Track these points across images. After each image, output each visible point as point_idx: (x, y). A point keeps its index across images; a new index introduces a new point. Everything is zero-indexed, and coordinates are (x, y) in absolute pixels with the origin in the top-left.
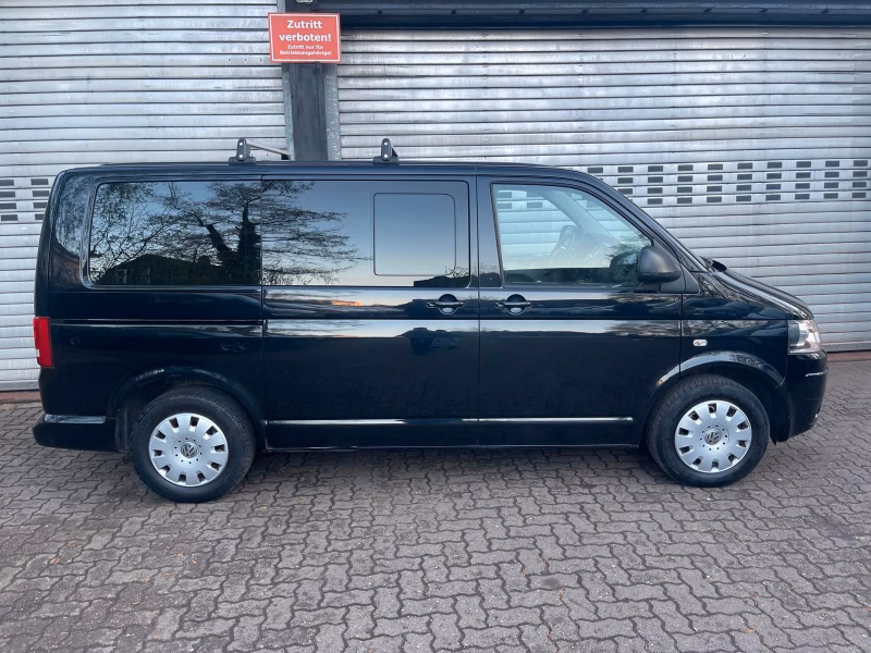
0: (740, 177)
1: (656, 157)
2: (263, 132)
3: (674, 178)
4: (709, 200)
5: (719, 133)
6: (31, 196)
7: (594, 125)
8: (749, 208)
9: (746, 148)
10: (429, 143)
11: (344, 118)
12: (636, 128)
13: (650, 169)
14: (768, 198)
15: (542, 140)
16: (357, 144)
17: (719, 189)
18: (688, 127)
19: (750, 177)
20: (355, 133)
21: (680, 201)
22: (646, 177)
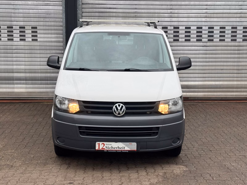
0: (232, 32)
1: (199, 24)
2: (54, 12)
3: (207, 32)
4: (220, 40)
5: (224, 15)
7: (176, 11)
8: (236, 44)
9: (234, 21)
10: (114, 16)
11: (84, 6)
12: (192, 13)
13: (197, 28)
14: (243, 40)
15: (156, 16)
16: (88, 16)
17: (224, 36)
18: (212, 13)
19: (236, 32)
20: (87, 12)
21: (209, 40)
22: (196, 31)
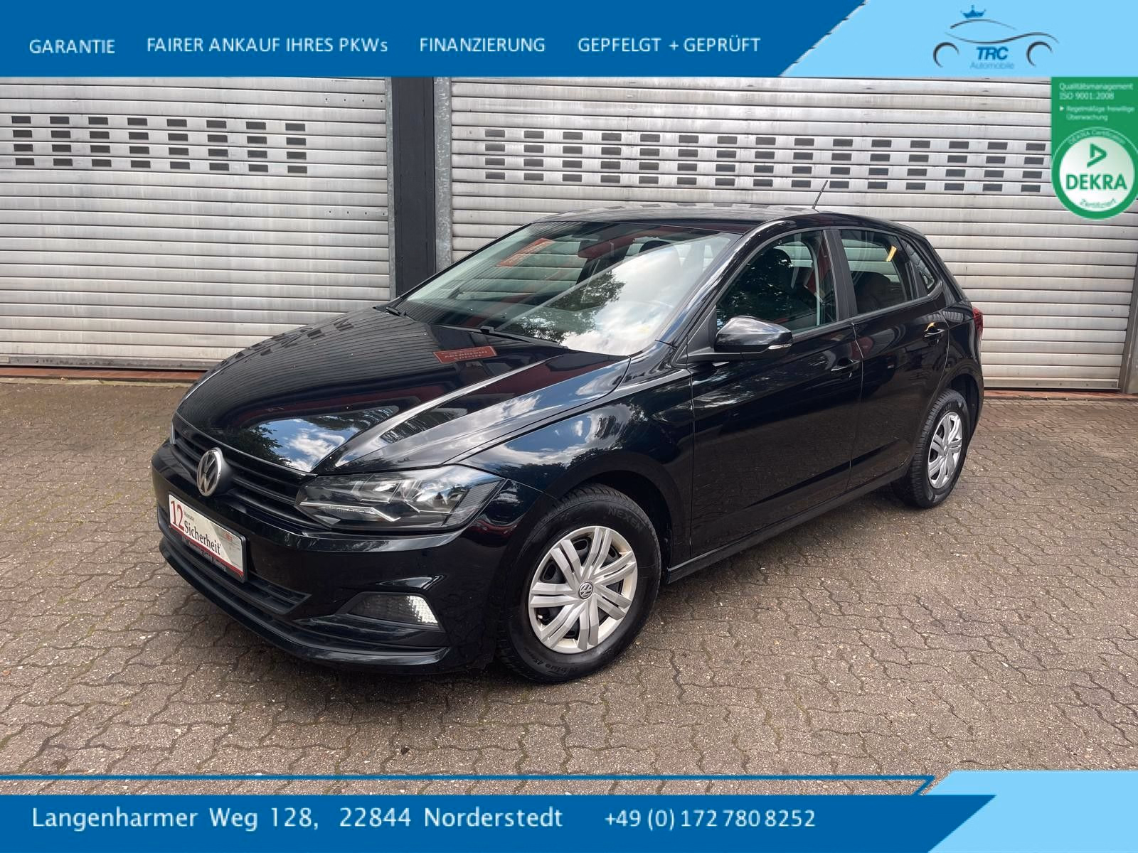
0: (951, 159)
3: (866, 157)
4: (909, 186)
6: (87, 137)
8: (962, 199)
9: (962, 122)
10: (559, 95)
13: (836, 143)
14: (986, 188)
16: (471, 94)
17: (924, 173)
21: (871, 185)
22: (830, 154)
